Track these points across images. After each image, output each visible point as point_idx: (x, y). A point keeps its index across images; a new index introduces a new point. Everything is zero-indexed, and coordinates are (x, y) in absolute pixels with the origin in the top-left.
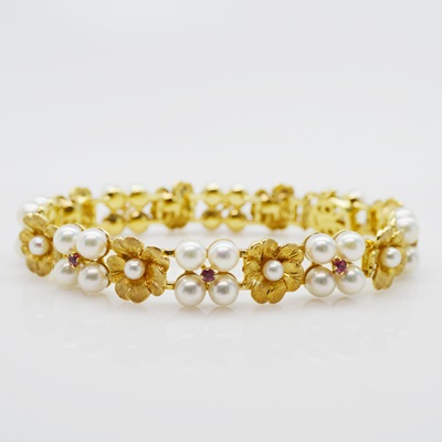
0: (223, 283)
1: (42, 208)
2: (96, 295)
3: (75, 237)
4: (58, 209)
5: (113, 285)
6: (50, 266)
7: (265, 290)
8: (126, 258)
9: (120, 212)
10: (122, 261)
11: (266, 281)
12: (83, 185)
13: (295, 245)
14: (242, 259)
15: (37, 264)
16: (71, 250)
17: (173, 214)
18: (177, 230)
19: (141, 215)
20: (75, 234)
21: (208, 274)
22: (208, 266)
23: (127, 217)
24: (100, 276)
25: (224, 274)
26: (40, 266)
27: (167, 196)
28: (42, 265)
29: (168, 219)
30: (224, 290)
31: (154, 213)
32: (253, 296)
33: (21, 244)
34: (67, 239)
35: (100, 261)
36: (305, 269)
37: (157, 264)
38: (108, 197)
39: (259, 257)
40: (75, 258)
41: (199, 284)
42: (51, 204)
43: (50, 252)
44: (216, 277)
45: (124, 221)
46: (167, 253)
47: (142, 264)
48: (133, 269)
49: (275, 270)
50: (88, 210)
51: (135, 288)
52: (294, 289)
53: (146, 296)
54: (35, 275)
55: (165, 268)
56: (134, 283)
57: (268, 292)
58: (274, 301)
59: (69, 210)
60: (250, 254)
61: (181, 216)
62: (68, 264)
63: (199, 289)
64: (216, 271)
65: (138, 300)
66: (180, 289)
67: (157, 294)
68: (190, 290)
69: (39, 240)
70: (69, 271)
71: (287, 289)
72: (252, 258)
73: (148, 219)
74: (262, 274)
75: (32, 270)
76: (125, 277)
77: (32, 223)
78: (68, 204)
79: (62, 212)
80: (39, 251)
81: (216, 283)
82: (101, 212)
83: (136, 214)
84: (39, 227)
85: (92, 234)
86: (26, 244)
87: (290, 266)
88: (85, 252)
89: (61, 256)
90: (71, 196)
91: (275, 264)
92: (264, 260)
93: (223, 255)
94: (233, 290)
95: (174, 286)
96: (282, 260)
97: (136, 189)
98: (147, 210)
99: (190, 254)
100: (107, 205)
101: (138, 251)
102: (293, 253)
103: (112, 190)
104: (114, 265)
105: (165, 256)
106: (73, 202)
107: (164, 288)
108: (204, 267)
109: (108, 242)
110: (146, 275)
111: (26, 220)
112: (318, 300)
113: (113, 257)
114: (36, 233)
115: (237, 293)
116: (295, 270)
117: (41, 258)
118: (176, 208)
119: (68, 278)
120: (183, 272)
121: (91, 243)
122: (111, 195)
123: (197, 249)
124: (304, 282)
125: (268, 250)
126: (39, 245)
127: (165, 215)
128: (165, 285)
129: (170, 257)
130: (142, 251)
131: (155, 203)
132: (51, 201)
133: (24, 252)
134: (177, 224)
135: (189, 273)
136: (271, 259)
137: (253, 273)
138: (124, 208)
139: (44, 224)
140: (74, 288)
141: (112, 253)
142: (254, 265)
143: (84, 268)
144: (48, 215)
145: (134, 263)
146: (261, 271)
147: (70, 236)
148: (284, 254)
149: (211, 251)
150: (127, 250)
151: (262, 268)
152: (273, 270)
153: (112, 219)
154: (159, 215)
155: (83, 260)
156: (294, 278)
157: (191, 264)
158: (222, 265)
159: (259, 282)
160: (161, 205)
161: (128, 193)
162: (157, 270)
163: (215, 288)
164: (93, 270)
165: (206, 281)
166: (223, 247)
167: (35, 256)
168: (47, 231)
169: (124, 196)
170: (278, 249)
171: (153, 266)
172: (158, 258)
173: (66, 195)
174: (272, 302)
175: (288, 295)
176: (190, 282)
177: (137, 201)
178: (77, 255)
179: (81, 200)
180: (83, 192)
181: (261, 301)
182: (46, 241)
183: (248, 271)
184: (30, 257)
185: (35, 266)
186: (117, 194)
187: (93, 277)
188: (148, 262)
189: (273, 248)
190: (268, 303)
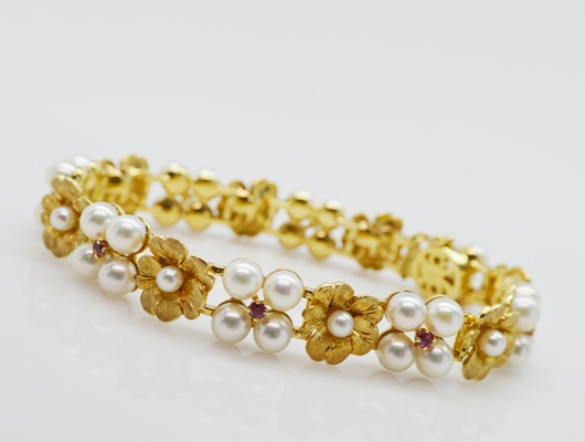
0: (273, 324)
1: (80, 172)
2: (116, 298)
3: (108, 221)
4: (100, 177)
5: (139, 291)
6: (71, 247)
7: (325, 346)
8: (164, 262)
9: (179, 199)
10: (156, 264)
11: (329, 335)
12: (140, 154)
13: (374, 300)
14: (305, 301)
15: (55, 241)
16: (99, 234)
17: (244, 217)
18: (245, 238)
19: (203, 210)
20: (108, 216)
21: (258, 309)
22: (261, 298)
23: (186, 206)
24: (126, 276)
25: (278, 313)
26: (58, 243)
27: (242, 193)
28: (61, 243)
29: (237, 221)
30: (272, 333)
31: (221, 209)
32: (308, 349)
33: (42, 210)
34: (98, 220)
35: (131, 258)
36: (380, 332)
37: (198, 280)
38: (167, 177)
39: (327, 303)
40: (101, 247)
41: (244, 318)
42: (93, 169)
43: (75, 229)
44: (267, 314)
45: (181, 210)
46: (215, 270)
47: (180, 275)
48: (168, 279)
49: (342, 324)
50: (139, 186)
51: (164, 302)
52: (361, 353)
53: (176, 316)
54: (50, 253)
55: (208, 288)
56: (165, 296)
57: (328, 349)
58: (332, 362)
59: (115, 181)
60: (316, 297)
61: (254, 222)
62: (91, 251)
63: (242, 325)
64: (269, 308)
65: (165, 318)
66: (219, 318)
67: (191, 317)
68: (231, 322)
69: (64, 211)
70: (91, 260)
71: (352, 351)
72: (317, 303)
73: (212, 216)
74: (326, 325)
75: (48, 245)
76: (156, 285)
77: (61, 188)
78: (116, 173)
79: (105, 182)
80: (62, 225)
81: (266, 322)
82: (156, 192)
83: (198, 206)
84: (68, 196)
85: (129, 222)
86: (48, 212)
87: (364, 324)
88: (116, 243)
89: (86, 239)
90: (122, 164)
91: (345, 316)
92: (332, 309)
93: (283, 290)
94: (283, 336)
95: (213, 312)
96: (355, 314)
97: (205, 175)
98: (213, 205)
99: (242, 279)
100: (165, 187)
101: (180, 258)
102: (371, 308)
103: (175, 169)
104: (147, 267)
105: (210, 273)
106: (123, 172)
107: (200, 312)
108: (255, 298)
109: (147, 237)
110: (182, 290)
111: (56, 183)
112: (388, 374)
113: (147, 258)
114: (64, 202)
115: (289, 341)
116: (368, 330)
117: (62, 234)
118: (249, 211)
119: (87, 268)
120: (229, 298)
121: (126, 233)
122: (172, 175)
123: (252, 274)
124: (376, 346)
125: (341, 298)
126: (63, 218)
127: (234, 216)
128: (202, 308)
129: (217, 276)
130: (184, 259)
131: (225, 198)
132: (93, 165)
133: (43, 221)
134: (247, 230)
135: (235, 302)
136: (341, 309)
137: (314, 321)
138: (185, 195)
139: (75, 194)
140: (91, 282)
141: (147, 252)
142: (318, 312)
143: (109, 261)
144: (85, 182)
145: (171, 272)
146: (325, 320)
147: (103, 217)
148: (359, 306)
149: (268, 281)
150: (167, 254)
151: (327, 317)
152: (341, 323)
153: (166, 205)
154: (227, 214)
155: (110, 251)
156: (365, 339)
157: (240, 291)
158: (278, 302)
159: (319, 334)
160: (231, 203)
161: (194, 177)
162: (197, 287)
163: (263, 328)
164: (119, 267)
165: (253, 317)
166: (285, 280)
167: (55, 230)
168: (77, 203)
169: (188, 180)
170: (354, 299)
171: (193, 281)
172: (201, 273)
173: (116, 161)
174: (329, 363)
175: (352, 358)
176: (233, 313)
177: (203, 190)
178: (104, 244)
179: (133, 172)
180: (138, 163)
181: (317, 358)
182: (73, 216)
183: (309, 317)
184: (50, 229)
185: (52, 243)
186: (179, 175)
187: (118, 275)
188: (188, 275)
189: (347, 296)
190: (324, 362)
